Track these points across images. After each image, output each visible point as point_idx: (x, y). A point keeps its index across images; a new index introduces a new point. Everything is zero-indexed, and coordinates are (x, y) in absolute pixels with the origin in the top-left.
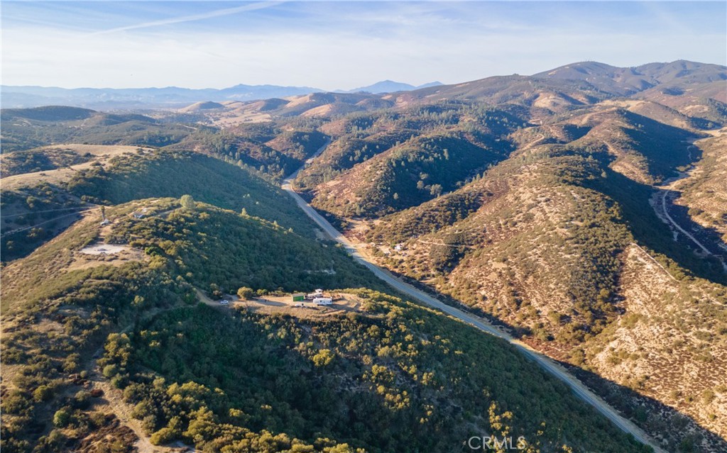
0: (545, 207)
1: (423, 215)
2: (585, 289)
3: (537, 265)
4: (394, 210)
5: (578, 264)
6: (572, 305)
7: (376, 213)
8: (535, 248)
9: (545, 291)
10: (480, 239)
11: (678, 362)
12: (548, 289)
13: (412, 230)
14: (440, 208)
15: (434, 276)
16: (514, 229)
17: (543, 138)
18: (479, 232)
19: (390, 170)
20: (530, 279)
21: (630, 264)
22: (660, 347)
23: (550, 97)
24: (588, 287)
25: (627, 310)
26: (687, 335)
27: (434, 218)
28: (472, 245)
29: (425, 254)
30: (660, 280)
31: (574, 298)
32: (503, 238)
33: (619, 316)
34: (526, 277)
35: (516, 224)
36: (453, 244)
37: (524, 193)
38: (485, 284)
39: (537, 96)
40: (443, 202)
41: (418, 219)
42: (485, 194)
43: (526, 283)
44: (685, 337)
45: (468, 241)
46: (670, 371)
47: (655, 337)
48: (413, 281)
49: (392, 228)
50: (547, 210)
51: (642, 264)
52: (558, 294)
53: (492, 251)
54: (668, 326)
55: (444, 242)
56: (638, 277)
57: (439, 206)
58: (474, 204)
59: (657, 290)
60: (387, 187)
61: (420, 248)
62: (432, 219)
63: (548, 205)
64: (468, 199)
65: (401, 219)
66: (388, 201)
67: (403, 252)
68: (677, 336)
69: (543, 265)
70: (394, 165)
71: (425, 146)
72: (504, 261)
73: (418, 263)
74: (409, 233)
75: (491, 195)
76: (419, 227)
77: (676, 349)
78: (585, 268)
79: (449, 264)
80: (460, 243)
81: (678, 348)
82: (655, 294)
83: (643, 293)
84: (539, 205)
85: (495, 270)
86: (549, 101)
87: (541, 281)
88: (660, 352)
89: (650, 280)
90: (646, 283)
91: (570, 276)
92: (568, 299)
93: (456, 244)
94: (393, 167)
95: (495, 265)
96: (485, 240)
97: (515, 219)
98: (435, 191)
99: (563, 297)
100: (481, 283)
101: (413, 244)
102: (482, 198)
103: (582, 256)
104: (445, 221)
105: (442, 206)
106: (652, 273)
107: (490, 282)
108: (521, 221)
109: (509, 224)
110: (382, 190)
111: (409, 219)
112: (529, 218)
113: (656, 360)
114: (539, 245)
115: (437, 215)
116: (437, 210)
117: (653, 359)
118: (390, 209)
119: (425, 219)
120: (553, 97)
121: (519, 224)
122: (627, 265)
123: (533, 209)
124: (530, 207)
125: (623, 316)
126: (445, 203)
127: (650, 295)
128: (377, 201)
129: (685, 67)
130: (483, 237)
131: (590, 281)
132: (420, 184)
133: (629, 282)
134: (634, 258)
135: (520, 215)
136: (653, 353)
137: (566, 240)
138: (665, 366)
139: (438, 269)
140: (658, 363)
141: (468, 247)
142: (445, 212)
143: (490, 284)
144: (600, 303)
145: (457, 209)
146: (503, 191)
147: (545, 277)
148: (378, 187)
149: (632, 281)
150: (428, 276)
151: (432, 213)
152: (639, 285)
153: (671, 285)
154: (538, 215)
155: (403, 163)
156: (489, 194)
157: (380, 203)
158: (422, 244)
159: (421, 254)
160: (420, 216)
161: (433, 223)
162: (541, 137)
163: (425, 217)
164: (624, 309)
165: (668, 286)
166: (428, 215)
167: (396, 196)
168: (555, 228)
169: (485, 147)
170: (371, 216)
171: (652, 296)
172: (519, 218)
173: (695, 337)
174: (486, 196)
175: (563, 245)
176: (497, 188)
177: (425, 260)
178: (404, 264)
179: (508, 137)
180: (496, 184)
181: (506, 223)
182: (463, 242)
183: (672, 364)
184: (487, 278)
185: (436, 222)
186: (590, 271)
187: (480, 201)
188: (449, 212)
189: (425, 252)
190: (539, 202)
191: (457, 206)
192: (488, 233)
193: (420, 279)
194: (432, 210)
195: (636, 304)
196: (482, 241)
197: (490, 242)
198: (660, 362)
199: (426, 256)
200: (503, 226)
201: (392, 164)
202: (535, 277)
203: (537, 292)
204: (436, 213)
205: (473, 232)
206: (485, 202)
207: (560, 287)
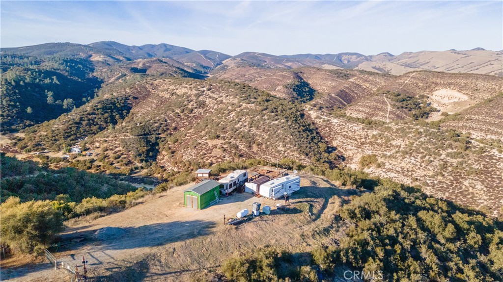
0: (211, 95)
1: (81, 119)
2: (309, 146)
3: (253, 134)
4: (32, 123)
5: (290, 127)
6: (309, 161)
7: (13, 127)
8: (239, 121)
9: (277, 154)
10: (165, 128)
11: (455, 182)
12: (278, 152)
13: (74, 134)
14: (96, 112)
15: (142, 168)
16: (192, 115)
17: (120, 74)
18: (161, 122)
19: (10, 88)
20: (255, 148)
21: (319, 122)
22: (431, 173)
23: (101, 56)
24: (310, 143)
25: (345, 156)
26: (442, 157)
27: (93, 120)
28: (160, 134)
29: (117, 149)
30: (356, 128)
31: (307, 155)
32: (187, 123)
33: (343, 162)
34: (250, 147)
35: (192, 110)
36: (142, 135)
37: (177, 89)
38: (214, 161)
39: (91, 56)
40: (96, 106)
41: (76, 123)
42: (130, 98)
43: (253, 152)
44: (442, 160)
45: (154, 131)
46: (456, 191)
47: (419, 166)
48: (123, 177)
49: (50, 135)
50: (216, 96)
51: (328, 121)
52: (291, 154)
53: (188, 135)
54: (420, 155)
55: (132, 135)
56: (332, 130)
57: (94, 110)
58: (124, 106)
59: (360, 135)
60: (15, 102)
61: (105, 145)
62: (91, 121)
63: (213, 92)
64: (118, 102)
65: (55, 126)
66: (21, 116)
67: (87, 152)
68: (435, 160)
69: (259, 133)
70: (13, 83)
71: (32, 74)
72: (218, 137)
73: (116, 158)
74: (72, 137)
75: (137, 98)
76: (82, 131)
77: (445, 171)
78: (296, 129)
79: (151, 154)
80: (147, 134)
81: (444, 169)
82: (361, 139)
83: (349, 140)
84: (205, 93)
85: (215, 147)
86: (101, 58)
87: (267, 147)
88: (434, 178)
89: (346, 130)
90: (344, 133)
91: (291, 137)
92: (303, 157)
93: (145, 135)
94: (12, 85)
95: (211, 143)
96: (170, 128)
97: (190, 107)
98: (68, 105)
99: (298, 156)
100: (209, 161)
101: (92, 143)
102: (129, 102)
103: (287, 121)
104: (106, 122)
105: (98, 109)
106: (342, 125)
107: (218, 158)
108: (196, 108)
109: (186, 112)
110: (9, 105)
111: (67, 125)
112: (202, 105)
113: (437, 184)
114: (241, 119)
115: (95, 118)
116: (93, 114)
117: (434, 185)
118: (28, 122)
119: (84, 123)
120: (103, 56)
121: (196, 110)
122: (316, 123)
123: (201, 97)
124: (198, 96)
125: (345, 162)
126: (99, 107)
127: (356, 140)
128: (8, 116)
129: (166, 47)
130: (166, 126)
131: (307, 139)
132: (50, 100)
133: (329, 135)
134: (318, 117)
135: (192, 103)
136: (430, 180)
137: (263, 110)
138: (448, 188)
139: (142, 161)
140: (442, 187)
141: (157, 136)
142: (102, 114)
143: (219, 160)
144: (326, 155)
145: (112, 112)
146: (146, 95)
147: (268, 143)
148: (4, 103)
149: (330, 134)
150: (137, 168)
151: (90, 117)
152: (339, 135)
153: (368, 129)
154: (208, 101)
155: (21, 83)
156: (135, 98)
157: (12, 117)
158: (106, 141)
159: (111, 149)
160: (77, 120)
161: (95, 125)
162: (119, 74)
163: (84, 121)
164: (342, 156)
165: (366, 130)
166: (86, 119)
167: (29, 110)
168: (242, 105)
169: (80, 80)
170: (8, 130)
171: (359, 140)
172: (193, 105)
173: (448, 158)
174: (132, 99)
175: (264, 115)
176: (139, 93)
177: (122, 154)
178: (96, 163)
179: (91, 76)
180: (137, 89)
181: (183, 111)
182: (150, 132)
183: (452, 185)
184: (212, 154)
185: (97, 124)
186: (302, 131)
187: (129, 104)
188: (106, 115)
189: (116, 147)
190: (203, 91)
191: (110, 108)
192: (169, 121)
193: (130, 174)
194: (89, 114)
195: (350, 150)
196: (168, 129)
197: (175, 129)
198: (441, 185)
199: (120, 151)
200: (181, 114)
201: (10, 83)
202: (258, 145)
203: (269, 157)
204: (94, 116)
205: (155, 123)
206: (134, 104)
207: (290, 148)
